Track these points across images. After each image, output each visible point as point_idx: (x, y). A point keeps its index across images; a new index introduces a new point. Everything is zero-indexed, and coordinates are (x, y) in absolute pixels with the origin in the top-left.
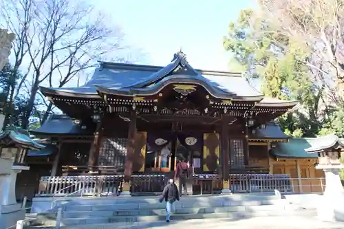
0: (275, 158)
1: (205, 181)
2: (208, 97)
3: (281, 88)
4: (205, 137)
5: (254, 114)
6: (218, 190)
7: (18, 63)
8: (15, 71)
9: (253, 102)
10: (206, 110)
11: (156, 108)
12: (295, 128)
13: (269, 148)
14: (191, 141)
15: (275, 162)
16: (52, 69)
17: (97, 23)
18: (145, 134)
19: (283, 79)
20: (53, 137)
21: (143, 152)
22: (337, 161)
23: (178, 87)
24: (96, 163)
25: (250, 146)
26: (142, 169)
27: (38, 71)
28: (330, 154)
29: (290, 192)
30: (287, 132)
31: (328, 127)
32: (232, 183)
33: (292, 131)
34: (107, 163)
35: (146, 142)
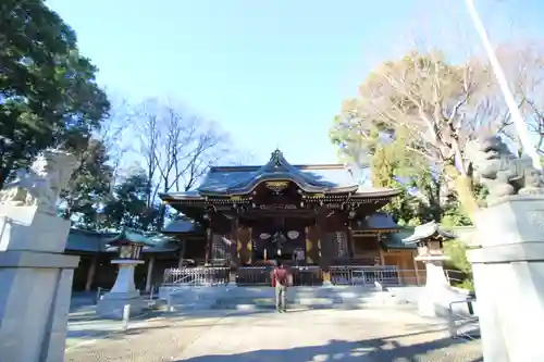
0: (385, 249)
1: (304, 273)
2: (300, 191)
3: (392, 176)
4: (307, 230)
5: (356, 205)
6: (319, 282)
7: (151, 174)
8: (149, 183)
9: (347, 194)
10: (302, 204)
11: (254, 205)
12: (411, 217)
13: (379, 239)
14: (293, 235)
15: (386, 254)
16: (178, 176)
17: (209, 132)
18: (250, 229)
19: (394, 166)
20: (178, 235)
21: (250, 246)
22: (439, 252)
23: (270, 184)
24: (210, 257)
25: (354, 238)
26: (250, 262)
27: (166, 179)
28: (430, 244)
29: (396, 284)
30: (401, 222)
31: (452, 214)
32: (332, 274)
33: (407, 221)
34: (219, 256)
35: (250, 236)
